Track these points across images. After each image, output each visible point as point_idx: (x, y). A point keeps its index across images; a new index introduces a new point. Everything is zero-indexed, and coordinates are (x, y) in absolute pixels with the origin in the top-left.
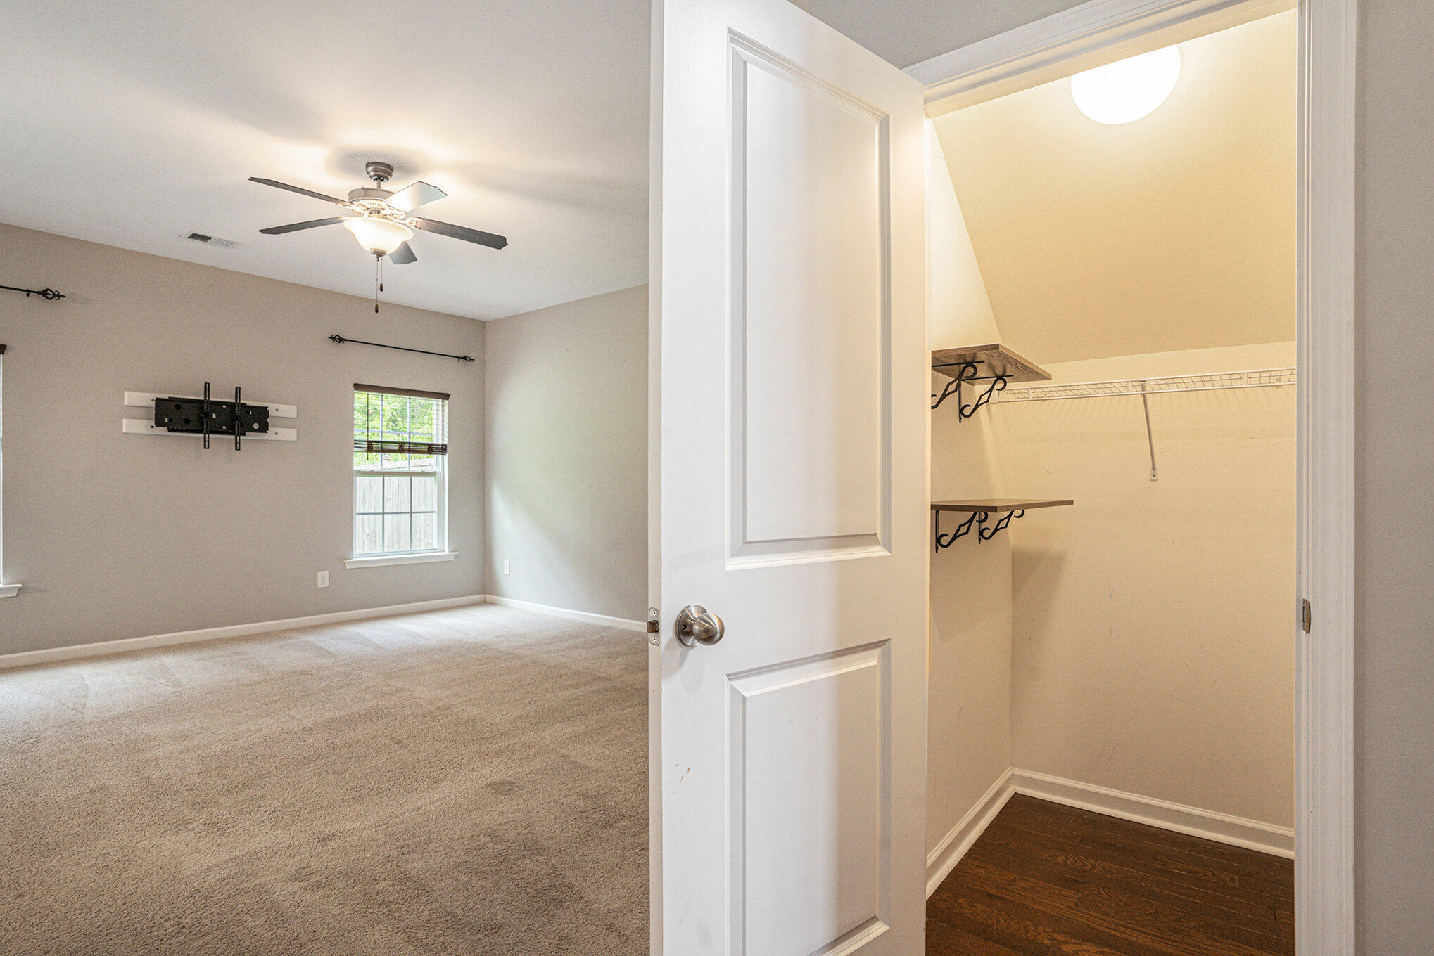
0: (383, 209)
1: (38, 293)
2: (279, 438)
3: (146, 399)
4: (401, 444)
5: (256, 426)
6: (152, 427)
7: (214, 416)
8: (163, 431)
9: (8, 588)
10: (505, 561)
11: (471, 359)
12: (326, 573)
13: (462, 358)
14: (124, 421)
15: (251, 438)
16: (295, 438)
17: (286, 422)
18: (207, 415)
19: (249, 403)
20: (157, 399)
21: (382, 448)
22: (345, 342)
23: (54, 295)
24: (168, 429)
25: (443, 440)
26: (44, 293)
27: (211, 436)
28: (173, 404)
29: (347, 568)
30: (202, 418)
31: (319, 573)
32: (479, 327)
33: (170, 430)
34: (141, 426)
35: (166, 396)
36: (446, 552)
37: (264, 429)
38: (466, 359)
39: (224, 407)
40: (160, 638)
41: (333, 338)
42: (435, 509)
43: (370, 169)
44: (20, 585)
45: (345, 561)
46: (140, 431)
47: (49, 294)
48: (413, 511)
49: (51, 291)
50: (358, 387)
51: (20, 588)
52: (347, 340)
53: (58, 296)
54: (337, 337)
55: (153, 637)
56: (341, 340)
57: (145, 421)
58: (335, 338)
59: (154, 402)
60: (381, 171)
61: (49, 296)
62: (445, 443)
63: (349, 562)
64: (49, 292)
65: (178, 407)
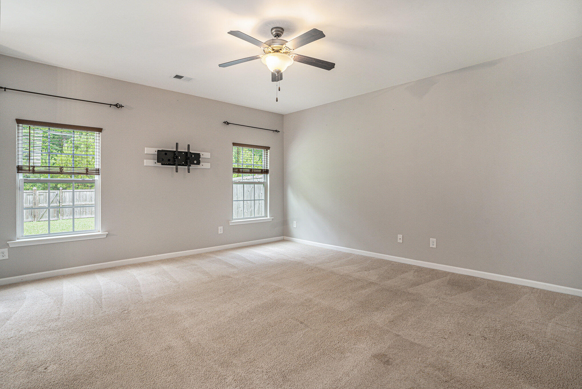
0: (281, 50)
1: (114, 105)
2: (203, 167)
3: (153, 151)
4: (251, 170)
5: (195, 162)
6: (155, 163)
7: (179, 158)
8: (159, 164)
9: (104, 234)
10: (294, 222)
11: (279, 132)
12: (222, 227)
13: (275, 131)
14: (145, 160)
15: (192, 167)
16: (209, 167)
17: (207, 160)
18: (177, 157)
19: (192, 152)
20: (158, 151)
21: (243, 171)
22: (229, 125)
23: (120, 106)
24: (161, 164)
25: (267, 167)
26: (116, 105)
27: (178, 166)
28: (164, 153)
29: (230, 225)
30: (175, 159)
31: (219, 227)
32: (281, 117)
33: (162, 164)
34: (150, 163)
35: (161, 149)
36: (268, 217)
37: (198, 163)
38: (277, 131)
39: (183, 153)
40: (158, 256)
41: (225, 122)
42: (263, 198)
43: (273, 31)
44: (107, 233)
45: (229, 222)
46: (150, 165)
47: (118, 106)
48: (255, 199)
49: (119, 104)
50: (234, 144)
51: (107, 234)
52: (230, 123)
53: (121, 106)
54: (226, 122)
55: (156, 256)
56: (228, 123)
57: (152, 161)
58: (225, 123)
59: (157, 152)
60: (279, 31)
61: (118, 107)
62: (268, 169)
63: (231, 223)
64: (118, 105)
65: (166, 154)
